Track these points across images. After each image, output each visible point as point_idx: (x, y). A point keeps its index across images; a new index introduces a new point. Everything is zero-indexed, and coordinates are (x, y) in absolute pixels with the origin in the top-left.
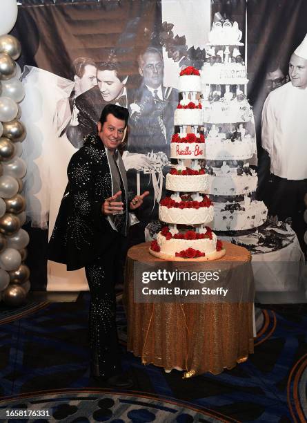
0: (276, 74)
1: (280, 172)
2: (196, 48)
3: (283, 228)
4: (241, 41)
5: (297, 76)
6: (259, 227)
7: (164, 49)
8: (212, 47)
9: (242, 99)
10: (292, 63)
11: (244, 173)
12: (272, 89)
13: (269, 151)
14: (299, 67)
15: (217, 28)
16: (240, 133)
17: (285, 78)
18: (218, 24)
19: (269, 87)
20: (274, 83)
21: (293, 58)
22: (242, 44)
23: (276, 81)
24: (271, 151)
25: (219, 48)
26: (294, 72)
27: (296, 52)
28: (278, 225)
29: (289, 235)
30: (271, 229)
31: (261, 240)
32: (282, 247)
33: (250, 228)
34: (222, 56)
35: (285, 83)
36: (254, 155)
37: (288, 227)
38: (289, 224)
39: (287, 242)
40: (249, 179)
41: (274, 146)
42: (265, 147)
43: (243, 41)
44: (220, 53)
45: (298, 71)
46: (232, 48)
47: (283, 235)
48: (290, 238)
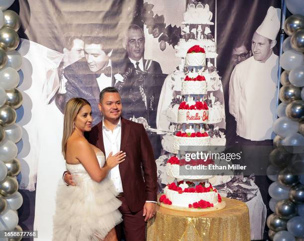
0: (241, 50)
1: (245, 134)
2: (173, 26)
3: (248, 183)
4: (212, 21)
5: (258, 51)
6: (227, 183)
7: (145, 26)
8: (186, 25)
9: (212, 71)
10: (254, 40)
11: (214, 135)
12: (238, 62)
13: (235, 116)
14: (260, 44)
15: (192, 9)
16: (211, 100)
17: (249, 53)
18: (192, 6)
19: (235, 60)
20: (239, 57)
21: (255, 35)
22: (212, 24)
23: (241, 55)
24: (237, 116)
25: (192, 26)
26: (255, 47)
27: (257, 31)
28: (244, 181)
29: (253, 190)
30: (237, 184)
31: (229, 195)
32: (247, 201)
33: (220, 184)
34: (195, 33)
35: (249, 57)
36: (223, 119)
37: (252, 182)
38: (253, 180)
39: (252, 196)
40: (219, 141)
41: (240, 112)
42: (231, 112)
43: (213, 20)
44: (194, 31)
45: (259, 47)
46: (204, 26)
47: (248, 190)
48: (254, 192)
